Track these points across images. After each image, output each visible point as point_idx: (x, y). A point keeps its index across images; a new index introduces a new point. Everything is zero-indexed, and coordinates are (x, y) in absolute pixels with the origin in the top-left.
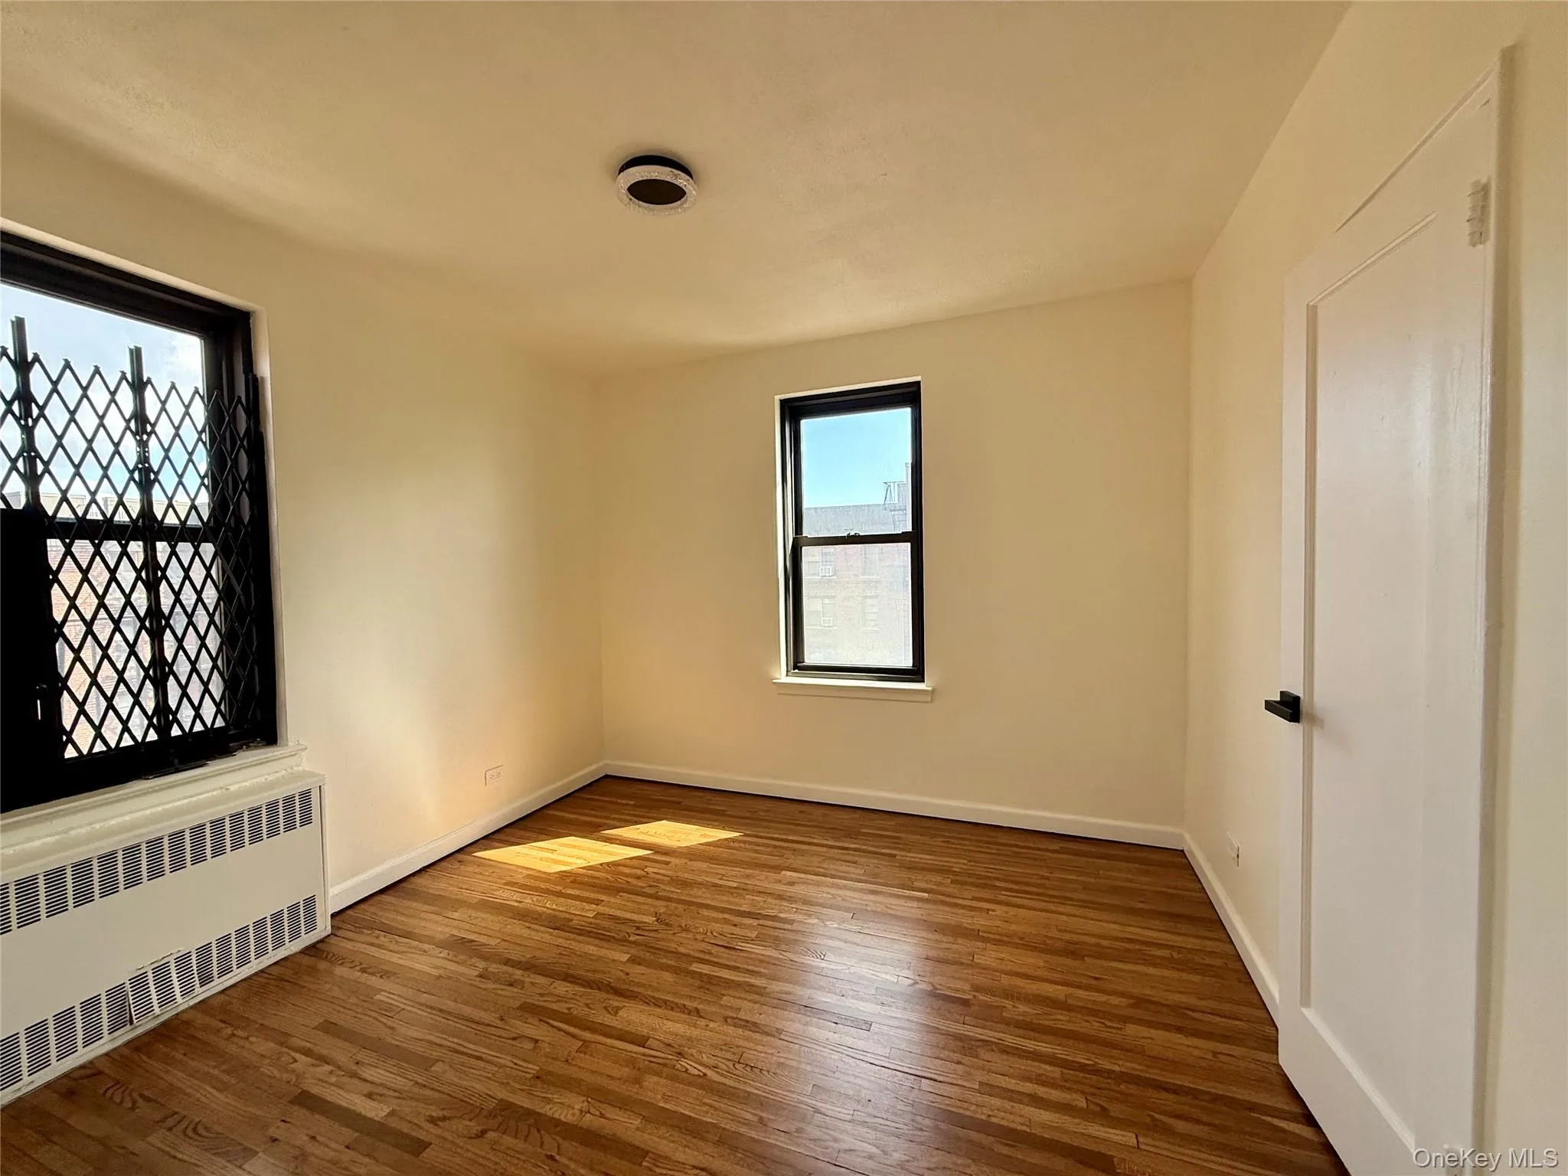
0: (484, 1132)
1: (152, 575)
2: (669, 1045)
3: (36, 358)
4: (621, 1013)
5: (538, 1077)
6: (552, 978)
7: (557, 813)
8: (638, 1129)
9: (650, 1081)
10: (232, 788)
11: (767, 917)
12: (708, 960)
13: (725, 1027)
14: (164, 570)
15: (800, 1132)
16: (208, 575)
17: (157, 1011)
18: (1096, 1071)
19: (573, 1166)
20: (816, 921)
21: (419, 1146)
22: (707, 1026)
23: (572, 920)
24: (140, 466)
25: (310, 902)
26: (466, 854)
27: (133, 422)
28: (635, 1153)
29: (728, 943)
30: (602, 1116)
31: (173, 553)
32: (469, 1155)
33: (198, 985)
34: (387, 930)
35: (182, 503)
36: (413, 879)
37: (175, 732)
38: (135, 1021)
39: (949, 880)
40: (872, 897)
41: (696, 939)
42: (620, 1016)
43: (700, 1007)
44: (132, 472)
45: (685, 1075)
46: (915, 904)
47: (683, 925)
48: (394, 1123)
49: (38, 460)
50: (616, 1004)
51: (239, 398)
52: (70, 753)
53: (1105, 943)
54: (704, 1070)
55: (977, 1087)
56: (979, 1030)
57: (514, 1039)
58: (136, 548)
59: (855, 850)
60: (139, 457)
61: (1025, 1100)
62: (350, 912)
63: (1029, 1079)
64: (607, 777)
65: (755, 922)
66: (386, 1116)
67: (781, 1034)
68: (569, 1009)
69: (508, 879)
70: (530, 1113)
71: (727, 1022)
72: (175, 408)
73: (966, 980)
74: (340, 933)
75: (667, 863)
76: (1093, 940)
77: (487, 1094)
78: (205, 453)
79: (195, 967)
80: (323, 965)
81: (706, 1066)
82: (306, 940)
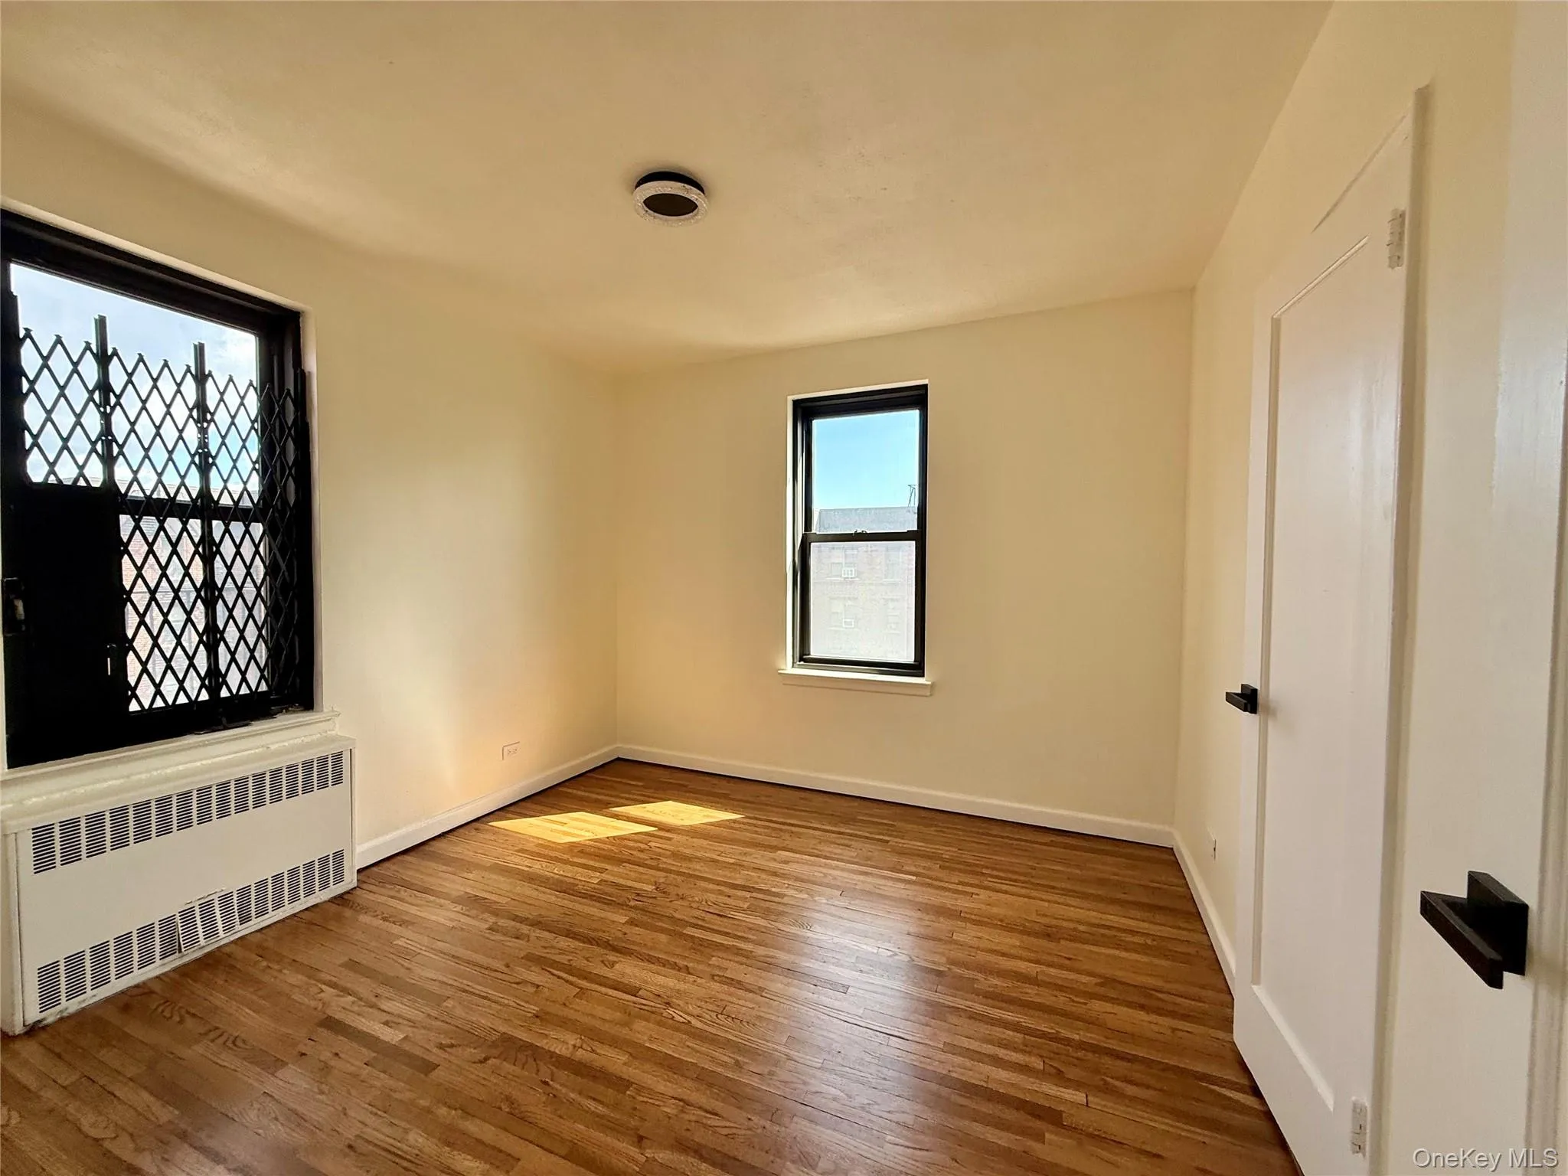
0: (486, 1059)
1: (208, 550)
2: (659, 996)
3: (115, 353)
4: (617, 966)
5: (537, 1017)
6: (555, 933)
8: (625, 1064)
9: (639, 1025)
10: (273, 747)
11: (760, 891)
12: (702, 926)
13: (712, 983)
14: (218, 546)
15: (773, 1075)
16: (257, 552)
17: (203, 942)
18: (1056, 1038)
19: (564, 1090)
20: (806, 896)
21: (429, 1067)
22: (695, 981)
23: (577, 885)
24: (200, 451)
25: (339, 856)
26: (482, 823)
27: (195, 411)
28: (621, 1084)
29: (721, 911)
30: (593, 1051)
31: (227, 531)
32: (473, 1077)
33: (239, 923)
34: (407, 885)
37: (224, 693)
38: (183, 950)
39: (938, 866)
40: (862, 878)
41: (691, 907)
42: (616, 969)
43: (690, 965)
44: (193, 456)
45: (671, 1021)
46: (902, 886)
47: (681, 894)
48: (407, 1047)
49: (114, 444)
50: (611, 958)
51: (289, 391)
52: (134, 707)
53: (1082, 928)
54: (689, 1018)
55: (941, 1046)
56: (951, 999)
57: (518, 983)
58: (195, 526)
59: (851, 835)
60: (200, 442)
61: (986, 1059)
62: (374, 869)
63: (991, 1042)
64: (619, 759)
65: (748, 895)
66: (400, 1041)
67: (763, 991)
68: (569, 960)
69: (520, 846)
70: (531, 1046)
71: (713, 979)
73: (942, 954)
74: (365, 886)
75: (670, 839)
76: (1072, 925)
77: (491, 1028)
79: (236, 906)
80: (349, 913)
81: (689, 1014)
82: (334, 890)
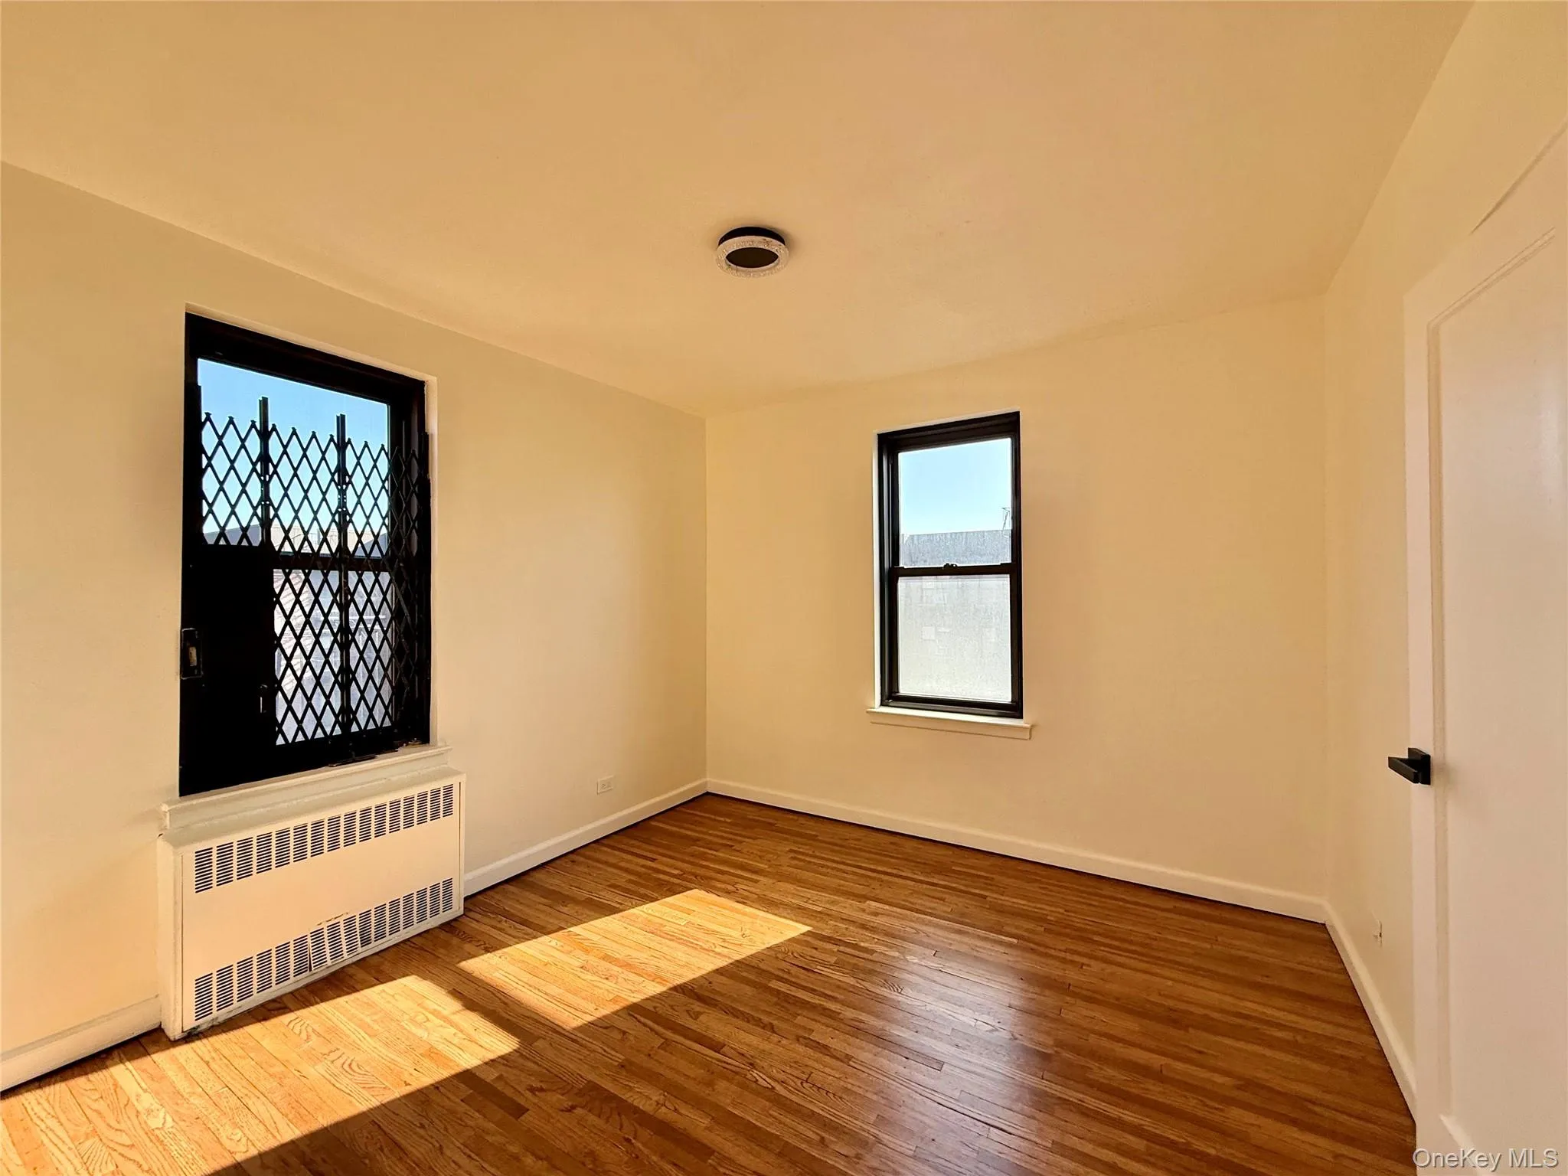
0: (573, 1108)
1: (344, 599)
2: (743, 1055)
3: (274, 428)
4: (703, 1019)
5: (623, 1066)
6: (642, 976)
7: (661, 825)
8: (706, 1128)
9: (722, 1085)
10: (393, 779)
11: (847, 944)
12: (786, 979)
13: (797, 1045)
14: (353, 594)
15: (860, 1159)
16: (385, 599)
17: (329, 963)
18: (1187, 1151)
19: (646, 1151)
20: (897, 954)
21: (520, 1111)
22: (780, 1042)
23: (665, 926)
24: (340, 510)
25: (448, 883)
26: (579, 855)
27: (336, 475)
28: (704, 1151)
29: (807, 964)
30: (676, 1110)
31: (360, 581)
32: (559, 1125)
33: (360, 945)
34: (509, 916)
35: (368, 539)
36: (532, 874)
37: (354, 728)
38: (313, 969)
39: (1043, 929)
40: (957, 937)
41: (777, 958)
42: (700, 1021)
43: (775, 1022)
44: (333, 515)
45: (754, 1085)
46: (1002, 949)
48: (499, 1086)
49: (271, 507)
50: (698, 1009)
51: (414, 451)
52: (280, 741)
53: (1215, 1015)
54: (773, 1083)
55: (1050, 1145)
56: (1059, 1088)
57: (606, 1028)
58: (334, 577)
59: (944, 887)
60: (339, 503)
62: (479, 897)
63: (1105, 1146)
64: (708, 794)
65: (835, 948)
66: (494, 1079)
67: (851, 1060)
68: (655, 1008)
69: (613, 882)
70: (612, 1097)
71: (798, 1040)
72: (367, 462)
73: (1051, 1034)
74: (471, 914)
75: (756, 881)
76: (1203, 1011)
77: (578, 1074)
78: (386, 498)
79: (358, 930)
80: (455, 941)
81: (775, 1080)
82: (444, 917)
